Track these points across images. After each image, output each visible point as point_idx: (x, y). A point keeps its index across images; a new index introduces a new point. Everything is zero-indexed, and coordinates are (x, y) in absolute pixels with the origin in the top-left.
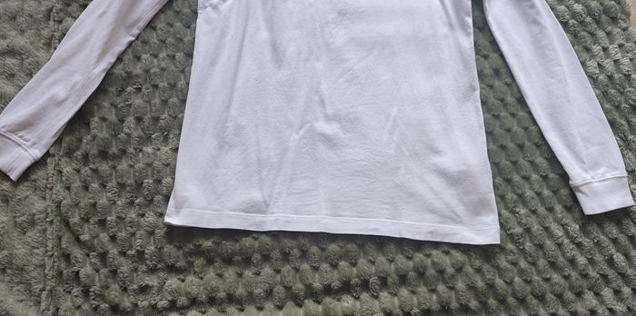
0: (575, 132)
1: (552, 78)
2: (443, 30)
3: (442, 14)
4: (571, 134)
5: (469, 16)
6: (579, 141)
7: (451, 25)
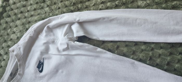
0: (172, 28)
1: (141, 25)
2: (97, 61)
3: (90, 58)
4: (173, 30)
5: (97, 49)
6: (177, 27)
7: (97, 57)
